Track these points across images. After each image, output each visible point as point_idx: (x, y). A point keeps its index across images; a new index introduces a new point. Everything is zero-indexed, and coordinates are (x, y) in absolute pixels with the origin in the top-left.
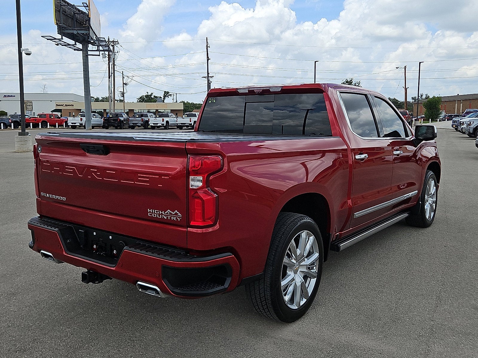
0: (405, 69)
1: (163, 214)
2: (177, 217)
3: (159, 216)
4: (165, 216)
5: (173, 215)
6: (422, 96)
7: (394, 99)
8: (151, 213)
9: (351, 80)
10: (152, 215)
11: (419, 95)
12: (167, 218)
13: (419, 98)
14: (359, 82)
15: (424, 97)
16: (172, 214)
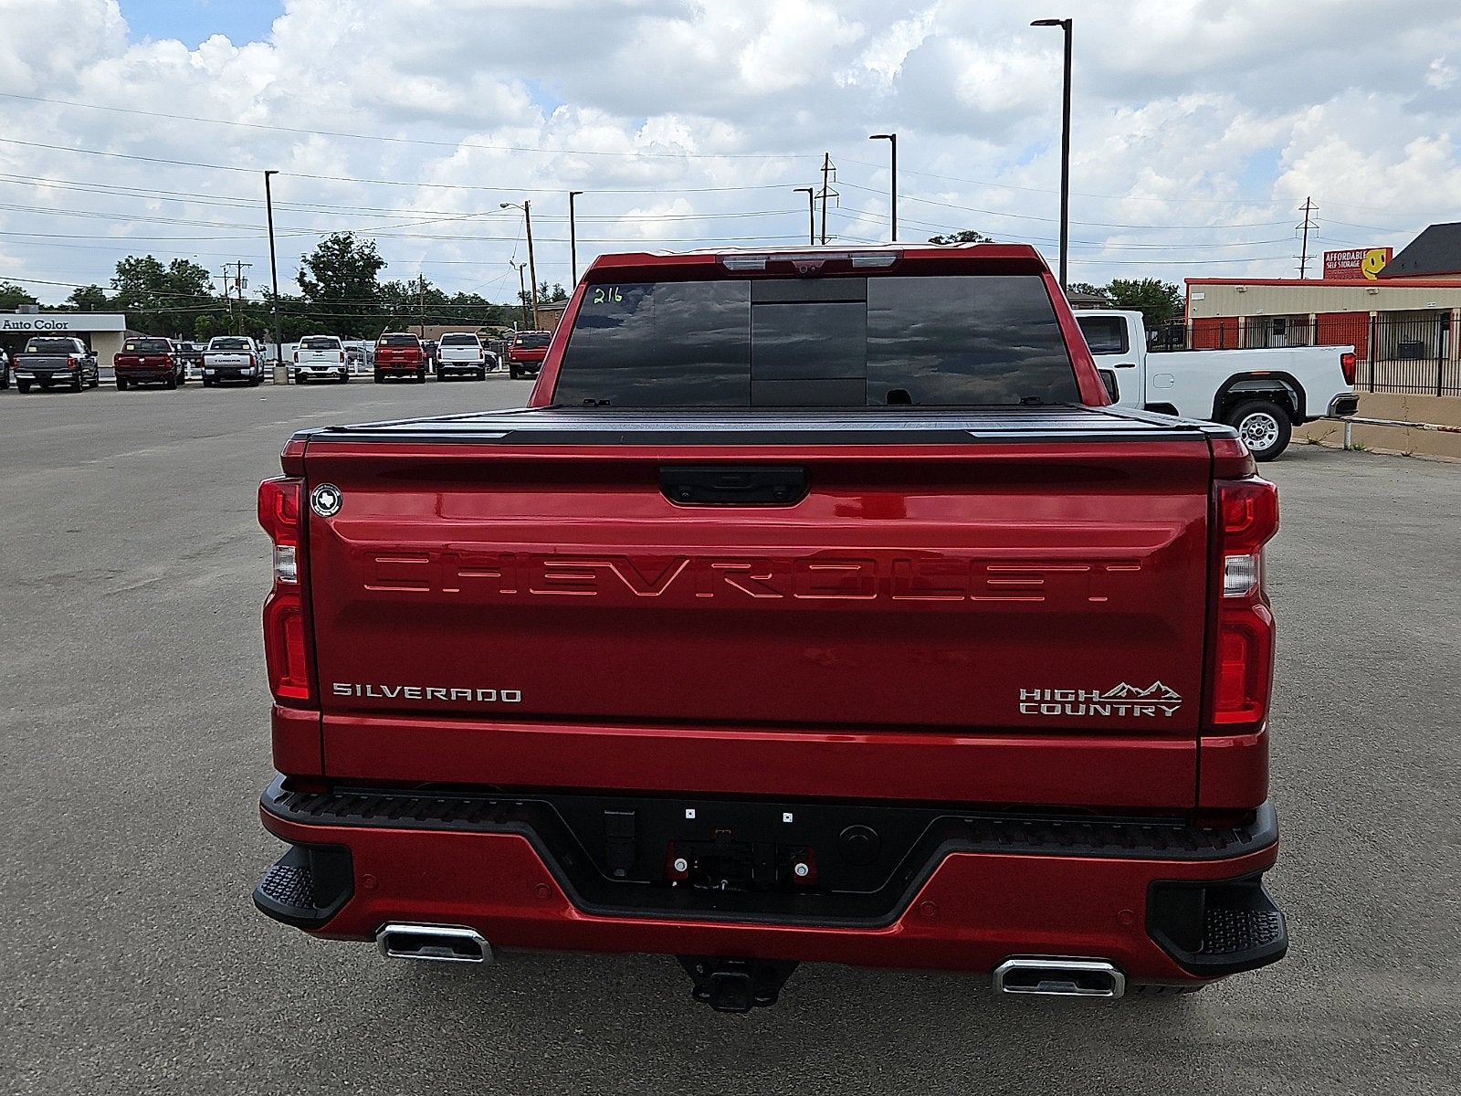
0: (527, 210)
1: (1096, 699)
2: (1162, 704)
3: (1075, 709)
4: (1103, 705)
5: (1142, 698)
6: (545, 289)
7: (473, 298)
8: (1036, 702)
9: (349, 237)
10: (1039, 711)
11: (537, 288)
12: (1115, 711)
13: (538, 294)
14: (373, 243)
15: (550, 292)
16: (1136, 695)
